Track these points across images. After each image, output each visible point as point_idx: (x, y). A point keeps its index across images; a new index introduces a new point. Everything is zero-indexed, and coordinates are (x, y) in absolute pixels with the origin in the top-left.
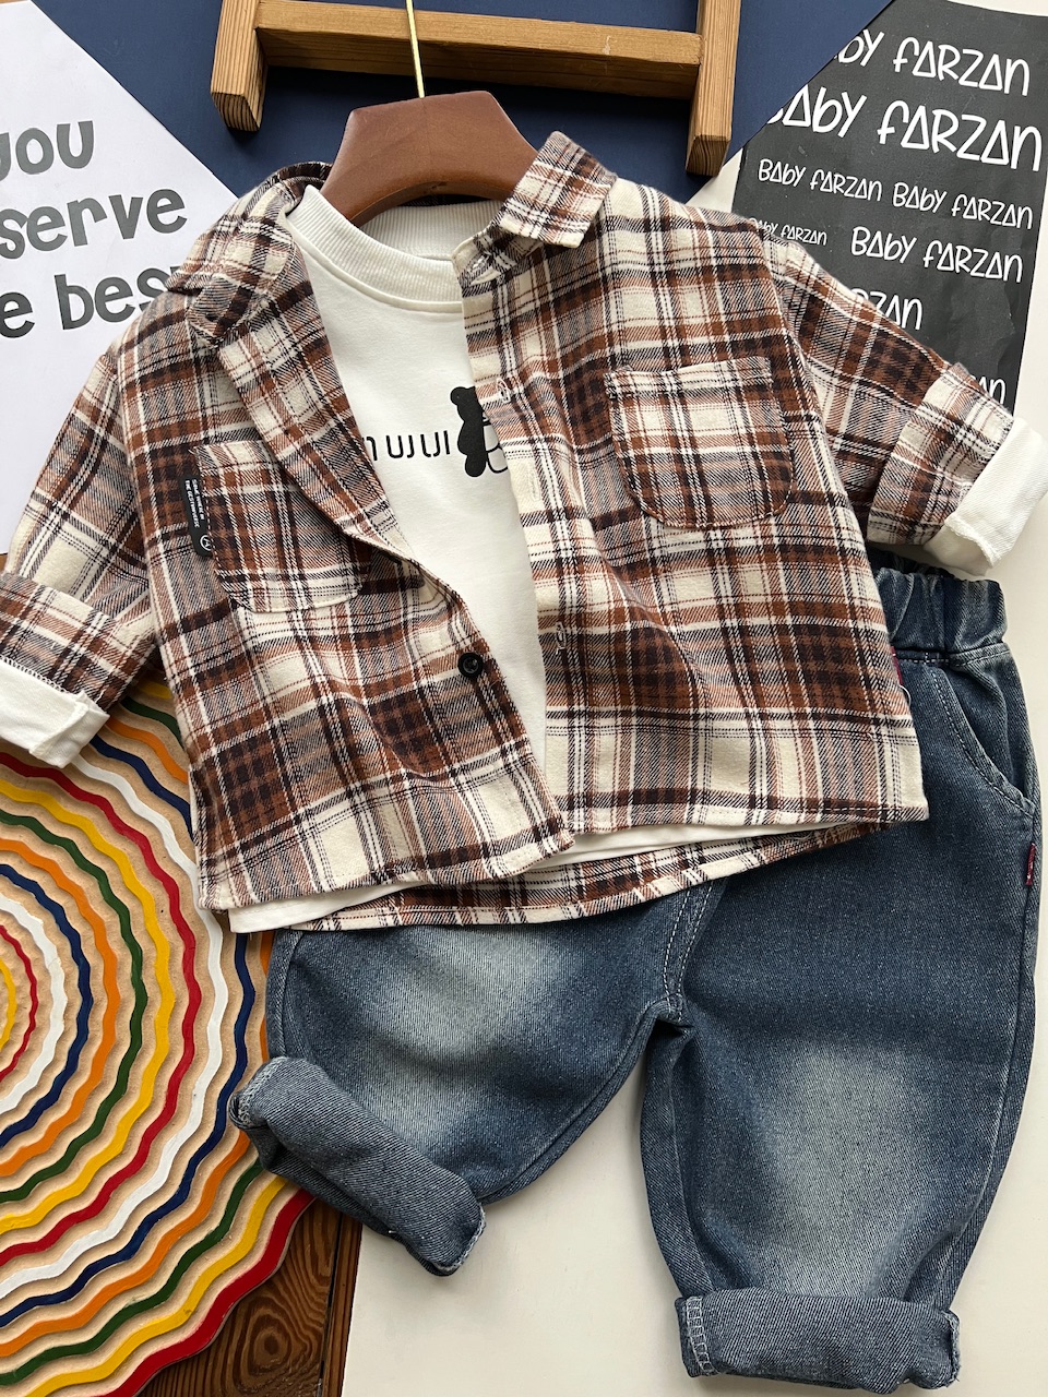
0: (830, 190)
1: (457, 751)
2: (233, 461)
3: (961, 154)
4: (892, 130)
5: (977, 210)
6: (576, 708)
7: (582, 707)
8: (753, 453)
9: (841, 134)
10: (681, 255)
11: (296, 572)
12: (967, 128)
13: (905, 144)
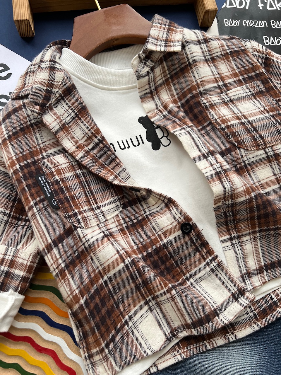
1: (186, 268)
2: (58, 164)
4: (263, 5)
6: (233, 235)
7: (235, 235)
8: (270, 116)
10: (215, 51)
11: (96, 206)
13: (268, 9)
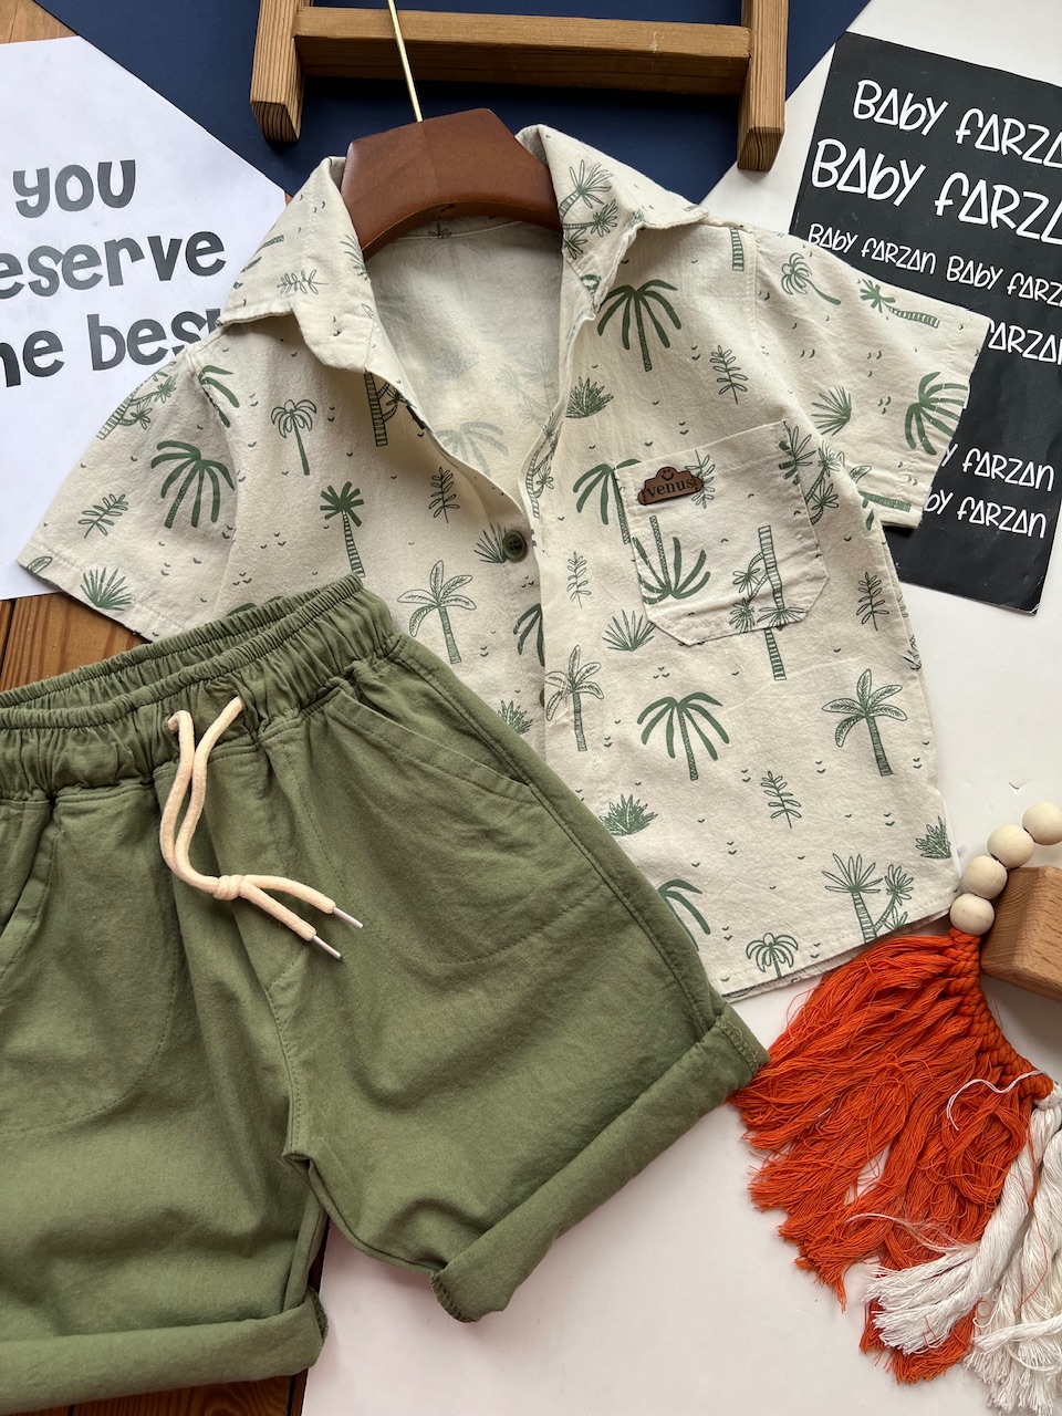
0: (882, 259)
3: (1020, 232)
4: (950, 202)
5: (1033, 289)
9: (898, 202)
12: (1028, 206)
13: (962, 217)
